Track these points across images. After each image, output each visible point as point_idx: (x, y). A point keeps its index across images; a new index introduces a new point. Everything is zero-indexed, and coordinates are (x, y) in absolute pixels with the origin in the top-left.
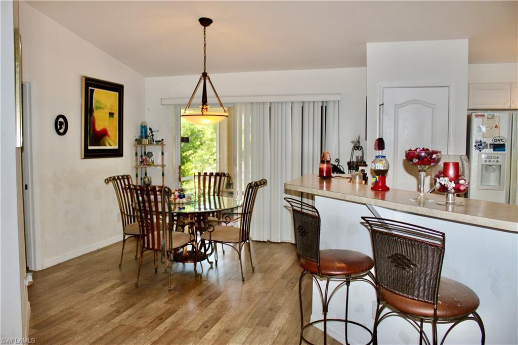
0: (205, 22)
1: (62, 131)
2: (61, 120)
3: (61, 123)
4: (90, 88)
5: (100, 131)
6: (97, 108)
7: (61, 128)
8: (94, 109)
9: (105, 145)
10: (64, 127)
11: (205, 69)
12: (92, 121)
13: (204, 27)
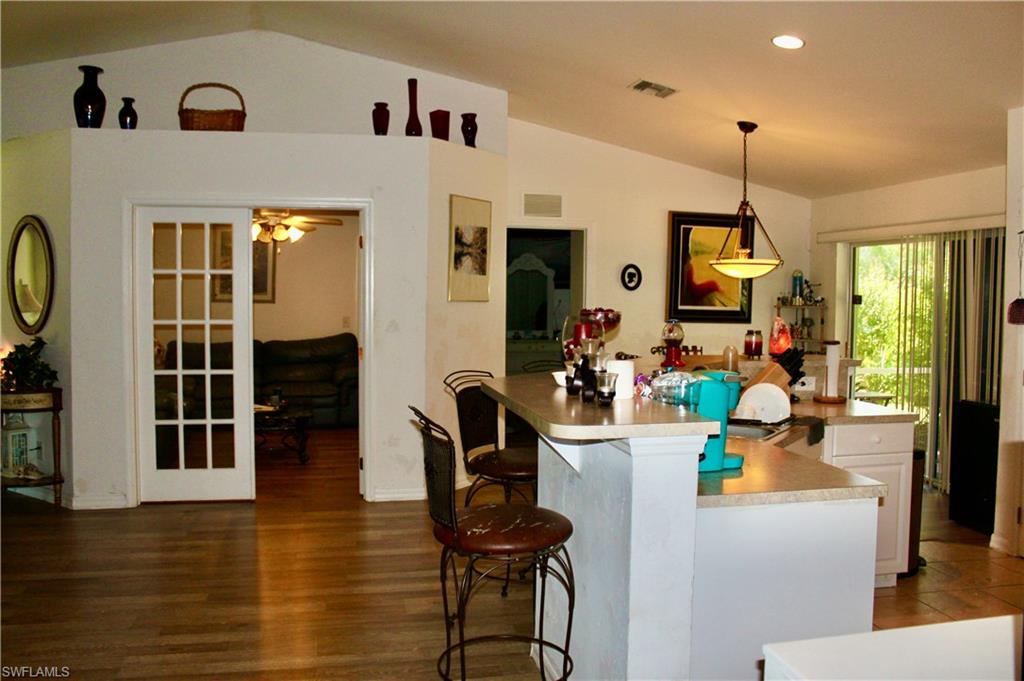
0: (747, 127)
1: (632, 285)
2: (631, 270)
3: (631, 276)
4: (682, 226)
5: (701, 285)
6: (697, 253)
7: (630, 281)
8: (692, 255)
9: (714, 305)
10: (636, 279)
11: (745, 195)
12: (686, 270)
13: (743, 134)
